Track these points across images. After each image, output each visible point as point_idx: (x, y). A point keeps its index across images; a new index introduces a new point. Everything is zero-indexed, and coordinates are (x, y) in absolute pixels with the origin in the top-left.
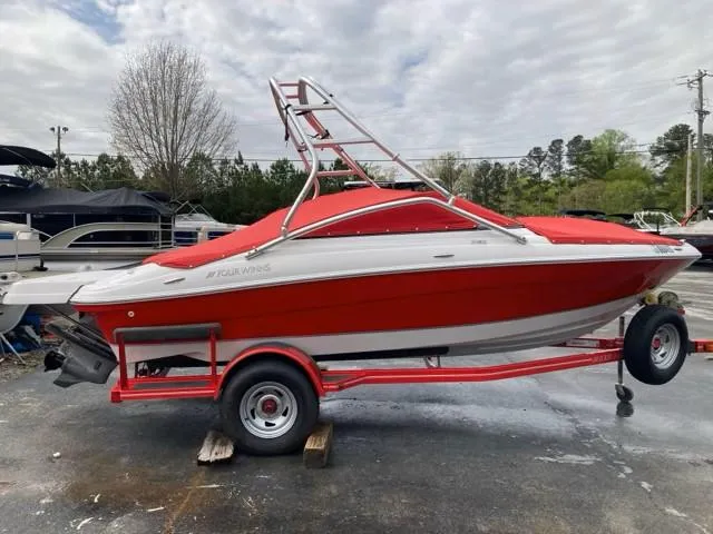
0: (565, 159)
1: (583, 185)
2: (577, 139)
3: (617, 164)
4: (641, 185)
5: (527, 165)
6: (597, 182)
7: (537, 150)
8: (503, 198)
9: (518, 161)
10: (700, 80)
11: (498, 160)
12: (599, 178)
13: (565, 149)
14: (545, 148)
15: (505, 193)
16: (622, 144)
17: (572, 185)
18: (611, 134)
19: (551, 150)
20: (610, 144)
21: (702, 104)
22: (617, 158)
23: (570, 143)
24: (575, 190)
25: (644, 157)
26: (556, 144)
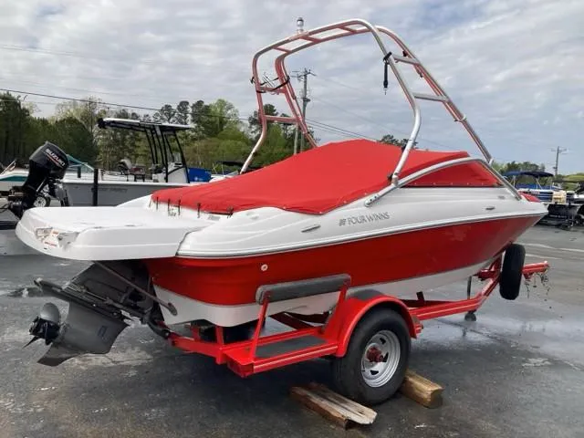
0: (190, 117)
1: (203, 141)
2: (200, 103)
3: (225, 127)
4: (244, 144)
5: (159, 118)
6: (213, 139)
7: (168, 107)
8: (137, 143)
9: (151, 113)
10: (305, 76)
11: (136, 111)
12: (214, 136)
13: (190, 110)
14: (174, 107)
15: (140, 140)
16: (229, 112)
17: (194, 139)
18: (222, 103)
19: (179, 108)
20: (221, 111)
21: (306, 94)
22: (226, 123)
23: (194, 106)
24: (196, 144)
25: (243, 125)
26: (183, 105)
